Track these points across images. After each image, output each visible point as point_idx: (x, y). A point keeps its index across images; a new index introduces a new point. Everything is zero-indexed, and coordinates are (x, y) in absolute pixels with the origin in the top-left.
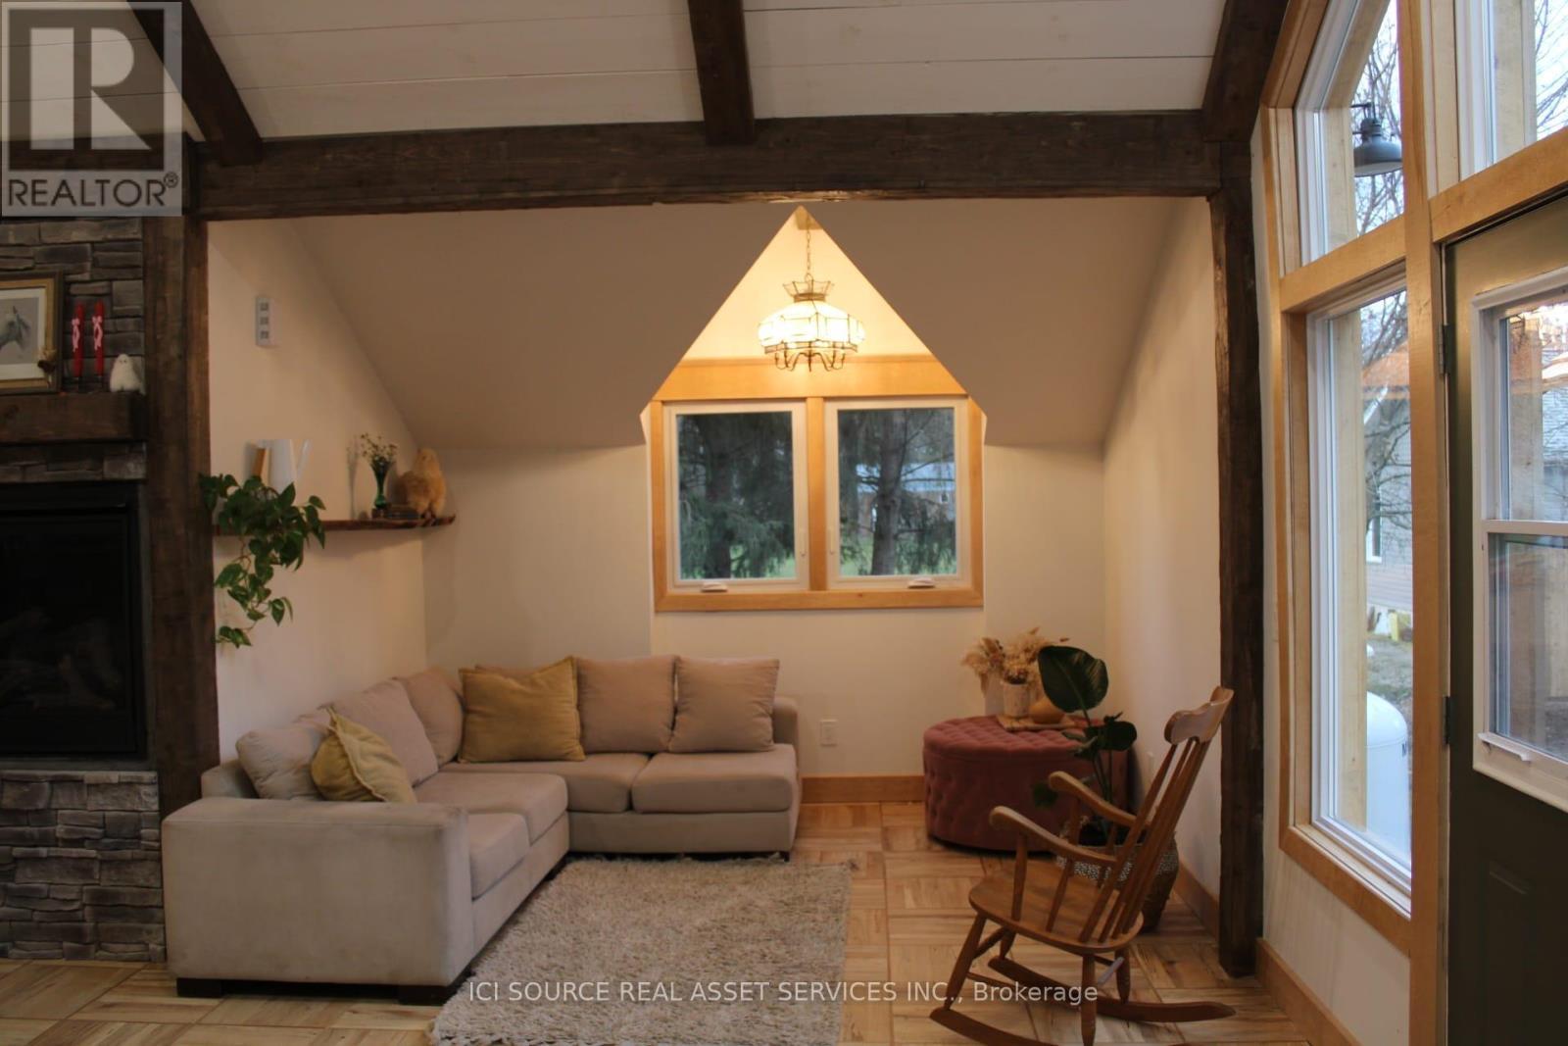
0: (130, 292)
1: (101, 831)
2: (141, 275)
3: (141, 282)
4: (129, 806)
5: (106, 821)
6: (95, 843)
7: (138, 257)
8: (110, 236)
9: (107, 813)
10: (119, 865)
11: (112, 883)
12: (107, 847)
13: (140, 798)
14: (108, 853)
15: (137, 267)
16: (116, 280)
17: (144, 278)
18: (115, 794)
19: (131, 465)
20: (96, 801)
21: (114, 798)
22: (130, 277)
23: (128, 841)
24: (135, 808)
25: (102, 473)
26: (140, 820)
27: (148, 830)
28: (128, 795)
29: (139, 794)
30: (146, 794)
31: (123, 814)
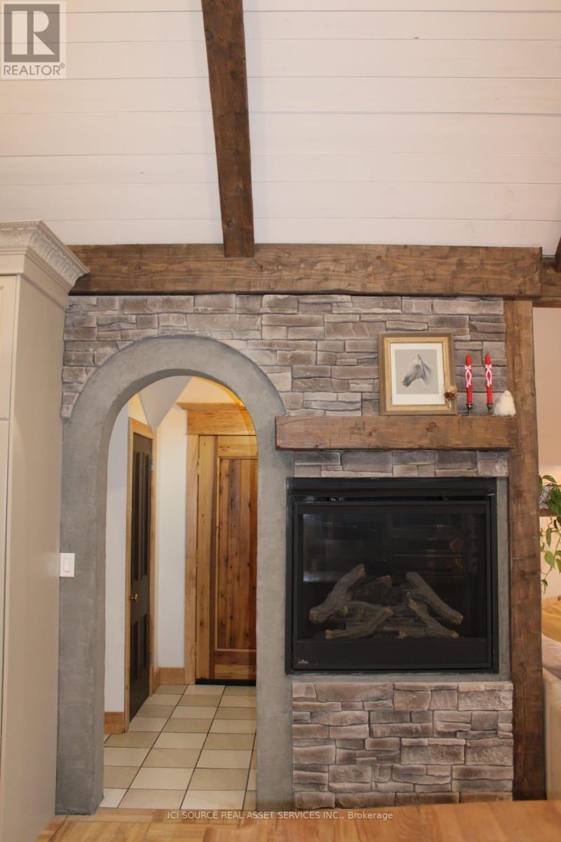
0: (496, 349)
1: (469, 725)
2: (504, 339)
3: (504, 343)
4: (490, 707)
5: (473, 718)
6: (465, 734)
7: (503, 326)
8: (484, 312)
9: (474, 713)
10: (479, 750)
11: (475, 763)
12: (474, 737)
13: (500, 701)
14: (475, 742)
15: (502, 333)
16: (486, 341)
17: (506, 341)
18: (479, 699)
19: (497, 467)
20: (465, 705)
21: (479, 701)
22: (497, 339)
23: (488, 732)
24: (496, 709)
25: (477, 472)
26: (497, 717)
27: (503, 724)
28: (489, 699)
29: (499, 698)
30: (503, 698)
31: (486, 712)
